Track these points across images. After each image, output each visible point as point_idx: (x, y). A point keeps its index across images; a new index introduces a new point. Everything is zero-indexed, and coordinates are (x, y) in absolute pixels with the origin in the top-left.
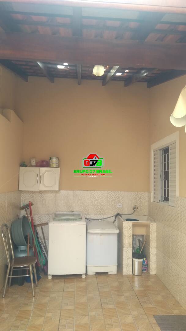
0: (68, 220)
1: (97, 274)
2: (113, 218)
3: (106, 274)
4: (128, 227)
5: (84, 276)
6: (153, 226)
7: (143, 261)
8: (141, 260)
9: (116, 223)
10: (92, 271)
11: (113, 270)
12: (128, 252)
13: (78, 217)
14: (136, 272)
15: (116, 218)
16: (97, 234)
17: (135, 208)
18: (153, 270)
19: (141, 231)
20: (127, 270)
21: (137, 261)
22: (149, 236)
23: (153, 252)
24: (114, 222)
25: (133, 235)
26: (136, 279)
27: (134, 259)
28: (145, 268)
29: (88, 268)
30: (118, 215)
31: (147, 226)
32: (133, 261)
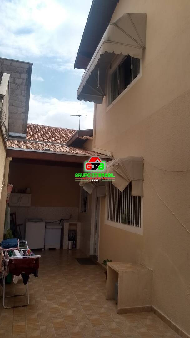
0: (36, 222)
1: (50, 249)
2: (59, 222)
3: (54, 249)
4: (66, 225)
5: (43, 250)
6: (79, 224)
7: (73, 243)
8: (72, 241)
9: (61, 224)
10: (47, 247)
11: (58, 247)
12: (66, 237)
13: (41, 220)
14: (70, 248)
15: (60, 221)
16: (50, 228)
17: (71, 216)
18: (78, 247)
19: (73, 228)
20: (65, 247)
21: (70, 242)
22: (77, 230)
23: (79, 238)
24: (59, 224)
25: (69, 230)
26: (70, 251)
27: (69, 241)
28: (74, 246)
29: (45, 246)
30: (62, 220)
31: (76, 225)
32: (68, 243)
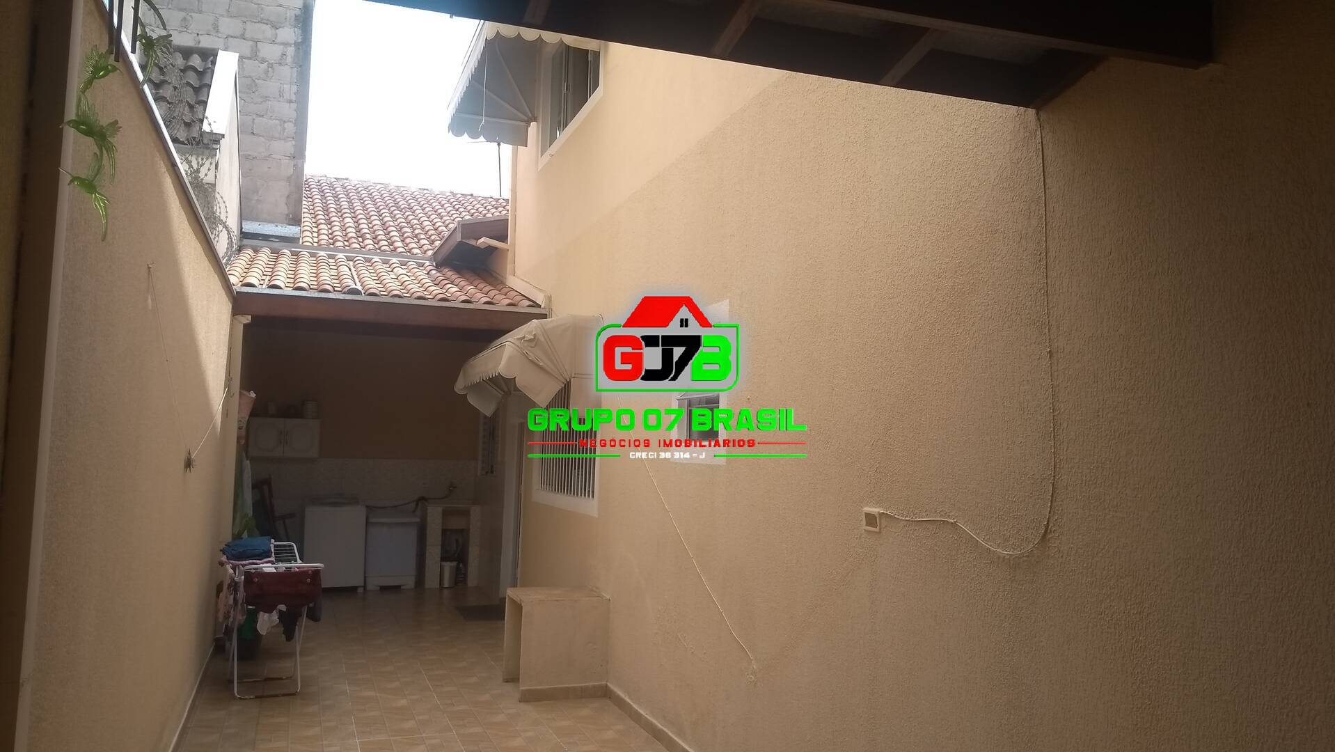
0: (336, 505)
1: (384, 589)
2: (414, 505)
3: (397, 588)
4: (434, 514)
5: (360, 590)
6: (476, 512)
7: (458, 568)
8: (454, 564)
10: (374, 583)
11: (409, 582)
12: (434, 552)
13: (353, 501)
14: (446, 585)
15: (417, 504)
16: (383, 524)
17: (452, 488)
18: (472, 581)
19: (456, 523)
20: (431, 582)
21: (448, 566)
22: (469, 529)
23: (474, 553)
24: (414, 512)
25: (444, 531)
26: (446, 592)
27: (444, 563)
28: (460, 577)
29: (368, 579)
30: (422, 499)
31: (466, 513)
32: (441, 567)
